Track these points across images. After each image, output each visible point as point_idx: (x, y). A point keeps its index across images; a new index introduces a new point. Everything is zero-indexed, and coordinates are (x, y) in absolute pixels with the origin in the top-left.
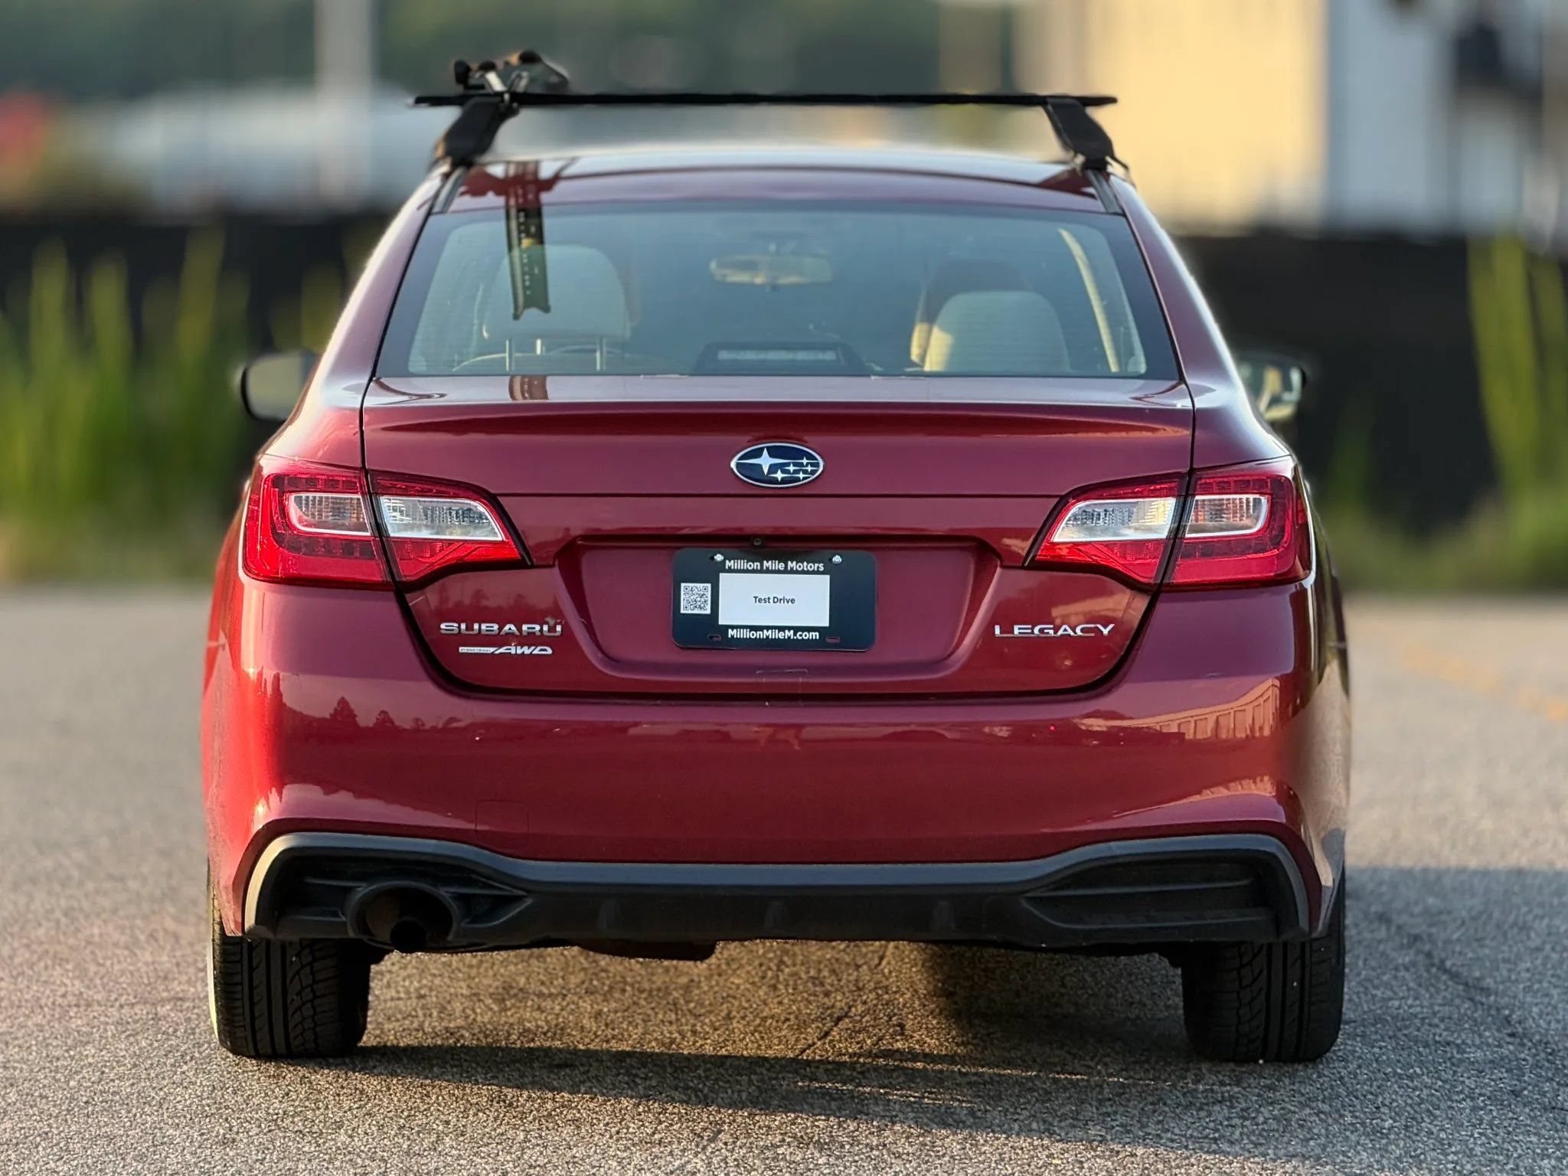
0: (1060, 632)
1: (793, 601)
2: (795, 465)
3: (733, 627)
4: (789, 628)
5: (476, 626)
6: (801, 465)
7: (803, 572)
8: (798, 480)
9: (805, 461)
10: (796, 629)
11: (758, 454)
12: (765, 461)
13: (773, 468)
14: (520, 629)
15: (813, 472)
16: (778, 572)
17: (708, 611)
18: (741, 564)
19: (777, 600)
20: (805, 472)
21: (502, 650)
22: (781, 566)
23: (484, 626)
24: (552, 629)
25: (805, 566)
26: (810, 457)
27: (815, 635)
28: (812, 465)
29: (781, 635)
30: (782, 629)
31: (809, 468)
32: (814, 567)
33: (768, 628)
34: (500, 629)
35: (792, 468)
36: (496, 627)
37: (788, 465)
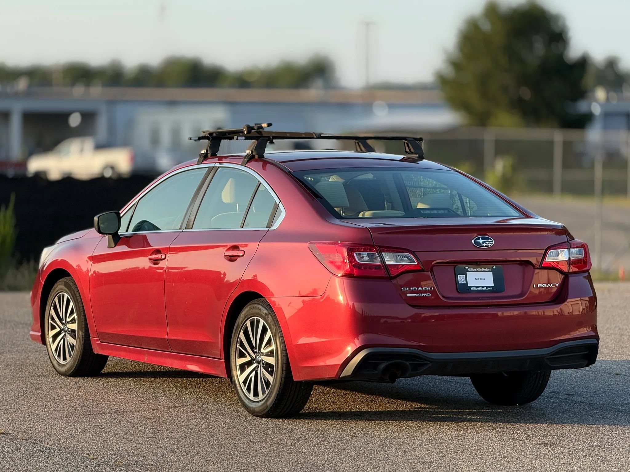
0: (548, 286)
1: (484, 279)
2: (488, 242)
3: (472, 287)
4: (485, 287)
5: (411, 288)
6: (489, 242)
7: (486, 271)
8: (489, 246)
9: (490, 241)
10: (487, 287)
11: (478, 239)
12: (481, 241)
13: (483, 243)
14: (423, 289)
15: (492, 244)
16: (480, 271)
17: (465, 283)
18: (471, 269)
19: (481, 279)
20: (490, 244)
21: (418, 295)
22: (481, 270)
23: (413, 288)
24: (431, 289)
25: (486, 269)
26: (491, 240)
27: (491, 288)
28: (492, 242)
29: (483, 289)
30: (483, 287)
31: (491, 243)
32: (488, 270)
33: (480, 287)
34: (418, 289)
35: (487, 243)
36: (416, 288)
37: (486, 242)
